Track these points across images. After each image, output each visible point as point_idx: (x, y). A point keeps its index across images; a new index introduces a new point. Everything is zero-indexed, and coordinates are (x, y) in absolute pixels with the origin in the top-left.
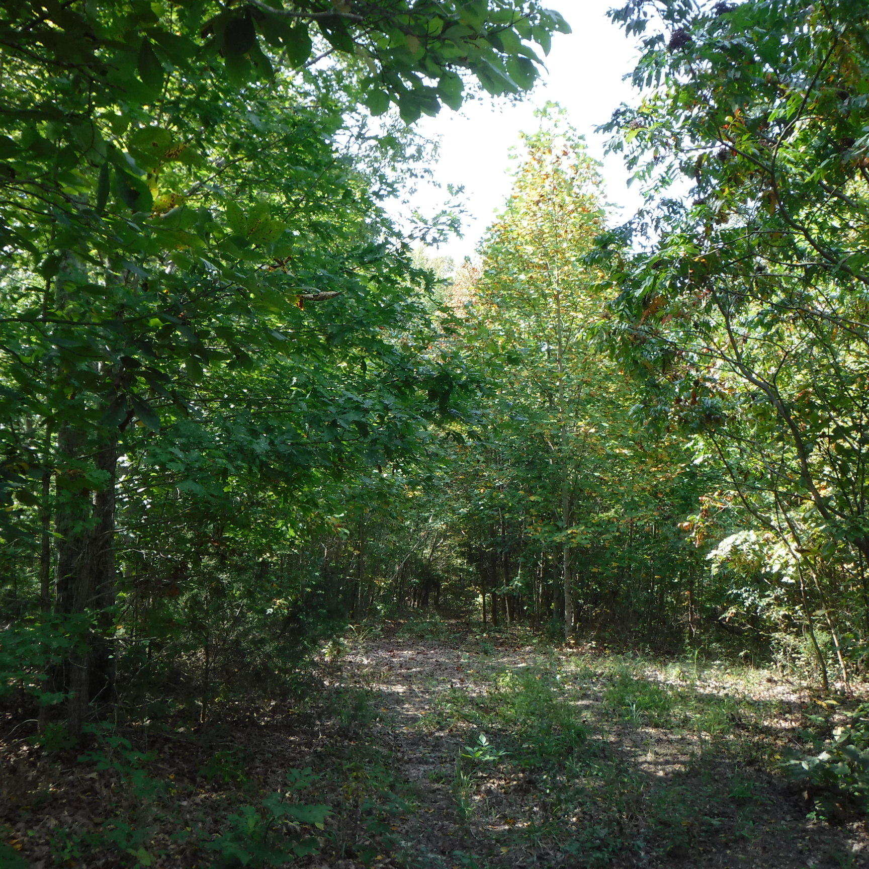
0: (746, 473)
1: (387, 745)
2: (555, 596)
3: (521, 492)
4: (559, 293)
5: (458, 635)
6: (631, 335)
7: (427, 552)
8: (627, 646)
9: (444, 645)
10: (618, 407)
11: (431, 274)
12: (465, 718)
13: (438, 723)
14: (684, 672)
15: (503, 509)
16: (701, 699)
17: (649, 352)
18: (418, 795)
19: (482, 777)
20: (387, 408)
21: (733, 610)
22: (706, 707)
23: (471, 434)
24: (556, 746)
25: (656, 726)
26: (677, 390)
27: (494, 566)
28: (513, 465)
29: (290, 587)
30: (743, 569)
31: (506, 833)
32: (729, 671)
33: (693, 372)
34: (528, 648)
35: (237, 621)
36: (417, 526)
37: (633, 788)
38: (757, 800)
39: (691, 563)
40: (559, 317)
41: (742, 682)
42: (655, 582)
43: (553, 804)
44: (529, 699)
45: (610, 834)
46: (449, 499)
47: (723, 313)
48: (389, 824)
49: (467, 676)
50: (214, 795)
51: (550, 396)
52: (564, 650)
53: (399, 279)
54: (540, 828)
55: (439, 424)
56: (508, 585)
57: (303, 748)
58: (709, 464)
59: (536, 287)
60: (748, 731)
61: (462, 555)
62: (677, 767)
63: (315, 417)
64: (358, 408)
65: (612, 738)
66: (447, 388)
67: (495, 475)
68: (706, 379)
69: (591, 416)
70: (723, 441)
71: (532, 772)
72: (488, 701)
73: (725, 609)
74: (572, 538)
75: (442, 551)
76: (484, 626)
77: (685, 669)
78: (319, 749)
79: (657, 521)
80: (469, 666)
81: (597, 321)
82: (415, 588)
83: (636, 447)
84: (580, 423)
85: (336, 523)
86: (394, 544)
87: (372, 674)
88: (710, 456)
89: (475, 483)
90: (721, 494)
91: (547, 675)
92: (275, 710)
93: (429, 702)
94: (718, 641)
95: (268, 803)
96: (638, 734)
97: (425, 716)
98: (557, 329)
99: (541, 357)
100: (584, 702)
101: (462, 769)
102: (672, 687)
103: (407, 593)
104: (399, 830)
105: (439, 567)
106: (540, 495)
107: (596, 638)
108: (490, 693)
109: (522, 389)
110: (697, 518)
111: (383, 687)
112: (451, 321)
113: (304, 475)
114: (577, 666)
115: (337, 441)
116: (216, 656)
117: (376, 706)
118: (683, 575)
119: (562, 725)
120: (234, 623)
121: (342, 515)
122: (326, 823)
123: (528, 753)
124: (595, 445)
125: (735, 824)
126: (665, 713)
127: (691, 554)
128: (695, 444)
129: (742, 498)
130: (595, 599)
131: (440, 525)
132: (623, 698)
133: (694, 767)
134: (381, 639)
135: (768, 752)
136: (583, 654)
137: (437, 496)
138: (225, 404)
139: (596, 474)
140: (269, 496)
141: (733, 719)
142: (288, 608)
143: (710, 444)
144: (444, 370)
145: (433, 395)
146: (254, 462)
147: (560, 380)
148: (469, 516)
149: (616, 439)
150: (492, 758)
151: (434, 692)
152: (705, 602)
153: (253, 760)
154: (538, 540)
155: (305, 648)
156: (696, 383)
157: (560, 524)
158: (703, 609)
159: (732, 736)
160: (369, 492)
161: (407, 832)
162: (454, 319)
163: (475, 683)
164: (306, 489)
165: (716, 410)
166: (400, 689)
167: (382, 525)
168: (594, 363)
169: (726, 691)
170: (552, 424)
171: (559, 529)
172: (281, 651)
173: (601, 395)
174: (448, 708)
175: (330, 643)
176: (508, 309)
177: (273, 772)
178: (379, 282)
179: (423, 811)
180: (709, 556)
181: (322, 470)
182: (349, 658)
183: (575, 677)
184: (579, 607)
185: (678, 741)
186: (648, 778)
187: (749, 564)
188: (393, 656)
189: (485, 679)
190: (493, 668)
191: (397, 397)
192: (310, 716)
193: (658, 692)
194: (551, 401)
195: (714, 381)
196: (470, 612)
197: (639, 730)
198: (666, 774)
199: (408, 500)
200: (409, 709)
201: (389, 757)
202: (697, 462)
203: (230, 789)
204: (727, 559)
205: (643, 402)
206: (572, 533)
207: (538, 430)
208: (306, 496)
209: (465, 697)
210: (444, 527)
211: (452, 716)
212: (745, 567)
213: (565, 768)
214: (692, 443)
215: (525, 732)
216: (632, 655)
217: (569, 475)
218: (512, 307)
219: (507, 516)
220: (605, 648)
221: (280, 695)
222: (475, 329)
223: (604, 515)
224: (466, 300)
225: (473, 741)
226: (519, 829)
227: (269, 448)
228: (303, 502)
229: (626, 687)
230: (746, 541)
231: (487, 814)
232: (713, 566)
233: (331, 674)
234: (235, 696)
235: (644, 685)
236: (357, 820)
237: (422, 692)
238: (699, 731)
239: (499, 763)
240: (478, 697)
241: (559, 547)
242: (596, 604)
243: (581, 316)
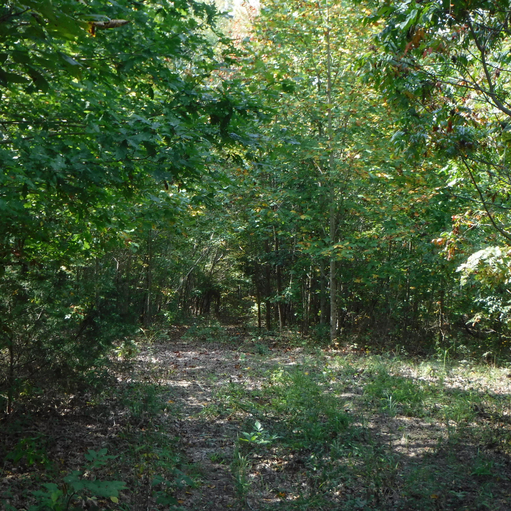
0: (494, 196)
1: (173, 431)
2: (322, 304)
3: (293, 212)
4: (329, 30)
5: (235, 338)
6: (395, 66)
7: (209, 266)
8: (385, 347)
9: (223, 347)
10: (381, 136)
11: (213, 7)
12: (242, 408)
13: (219, 412)
14: (434, 370)
15: (276, 227)
16: (449, 392)
17: (410, 84)
18: (201, 473)
19: (257, 458)
20: (172, 131)
21: (478, 316)
22: (453, 399)
23: (249, 156)
24: (322, 431)
25: (409, 415)
26: (435, 119)
27: (268, 278)
28: (285, 188)
29: (86, 295)
30: (489, 281)
31: (278, 504)
32: (473, 369)
33: (451, 104)
34: (298, 349)
35: (38, 324)
36: (200, 242)
37: (388, 467)
38: (495, 478)
39: (442, 276)
40: (328, 53)
41: (485, 379)
42: (411, 293)
43: (319, 481)
44: (298, 392)
45: (368, 505)
46: (228, 218)
47: (479, 48)
48: (176, 498)
49: (245, 372)
50: (20, 475)
51: (320, 125)
52: (330, 351)
53: (184, 13)
54: (308, 500)
55: (220, 147)
56: (280, 295)
57: (99, 435)
58: (462, 186)
59: (308, 24)
60: (489, 420)
61: (240, 268)
62: (427, 449)
63: (107, 137)
64: (147, 130)
65: (371, 425)
66: (227, 113)
67: (270, 197)
68: (461, 109)
69: (356, 143)
70: (475, 166)
71: (300, 453)
72: (262, 394)
73: (471, 316)
74: (338, 252)
75: (222, 265)
76: (259, 331)
77: (435, 367)
78: (114, 435)
79: (413, 239)
80: (246, 364)
81: (364, 54)
82: (198, 298)
83: (397, 172)
84: (346, 150)
85: (127, 237)
86: (179, 259)
87: (161, 371)
88: (462, 179)
89: (252, 204)
90: (471, 214)
91: (314, 372)
92: (73, 403)
93: (211, 395)
94: (464, 344)
95: (69, 480)
96: (393, 422)
97: (208, 407)
98: (327, 64)
99: (312, 90)
100: (347, 395)
101: (240, 451)
102: (423, 382)
103: (191, 302)
104: (185, 503)
105: (219, 280)
106: (310, 215)
107: (358, 341)
108: (265, 387)
109: (295, 119)
110: (449, 235)
111: (171, 383)
112: (232, 52)
113: (98, 193)
114: (340, 364)
115: (127, 160)
116: (19, 355)
117: (164, 399)
118: (435, 287)
119: (327, 414)
120: (35, 326)
121: (133, 230)
122: (120, 498)
123: (297, 437)
124: (359, 169)
125: (477, 497)
126: (417, 404)
127: (443, 267)
128: (449, 169)
129: (490, 217)
130: (357, 307)
131: (219, 242)
132: (380, 391)
133: (442, 449)
134: (168, 342)
135: (507, 437)
136: (346, 354)
137: (217, 216)
138: (23, 126)
139: (359, 196)
140: (66, 213)
141: (477, 409)
142: (84, 313)
143: (463, 169)
144: (224, 96)
145: (215, 120)
146: (52, 179)
147: (329, 110)
148: (246, 234)
149: (379, 165)
150: (266, 442)
151: (215, 387)
152: (453, 310)
153: (55, 445)
154: (308, 254)
155: (100, 348)
156: (453, 112)
157: (327, 240)
158: (451, 317)
159: (475, 424)
160: (156, 210)
161: (192, 504)
162: (233, 50)
163: (251, 378)
164: (100, 206)
165: (469, 137)
166: (185, 384)
167: (168, 242)
168: (360, 95)
169: (471, 386)
170: (321, 151)
171: (326, 245)
172: (78, 351)
173: (365, 124)
174: (228, 400)
175: (122, 345)
176: (282, 45)
177: (73, 456)
178: (164, 15)
179: (205, 487)
180: (459, 269)
181: (115, 189)
182: (140, 358)
183: (339, 374)
184: (342, 314)
185: (428, 428)
186: (401, 458)
187: (494, 277)
188: (179, 356)
189: (259, 375)
190: (267, 367)
191: (182, 120)
192: (105, 408)
193: (411, 386)
194: (321, 131)
195: (469, 111)
196: (247, 319)
197: (394, 418)
198: (417, 456)
199: (192, 219)
200: (193, 401)
201: (175, 442)
202: (451, 184)
203: (34, 471)
204: (475, 271)
205: (404, 130)
206: (338, 248)
207: (308, 156)
208: (100, 212)
209: (243, 390)
210: (224, 243)
211: (231, 406)
212: (491, 278)
213: (330, 450)
214: (446, 168)
215: (295, 419)
216: (389, 355)
217: (335, 197)
218: (286, 43)
219: (280, 233)
220: (365, 349)
221: (78, 390)
222: (252, 63)
223: (367, 234)
224: (244, 36)
225: (250, 428)
226: (290, 502)
227: (65, 166)
228: (96, 218)
229: (384, 381)
230: (492, 256)
231: (262, 489)
232: (462, 277)
233: (123, 371)
234: (38, 391)
235: (399, 380)
236: (148, 495)
237: (204, 386)
238: (447, 419)
239: (272, 446)
240: (254, 390)
241: (325, 261)
242: (357, 311)
243: (347, 51)
